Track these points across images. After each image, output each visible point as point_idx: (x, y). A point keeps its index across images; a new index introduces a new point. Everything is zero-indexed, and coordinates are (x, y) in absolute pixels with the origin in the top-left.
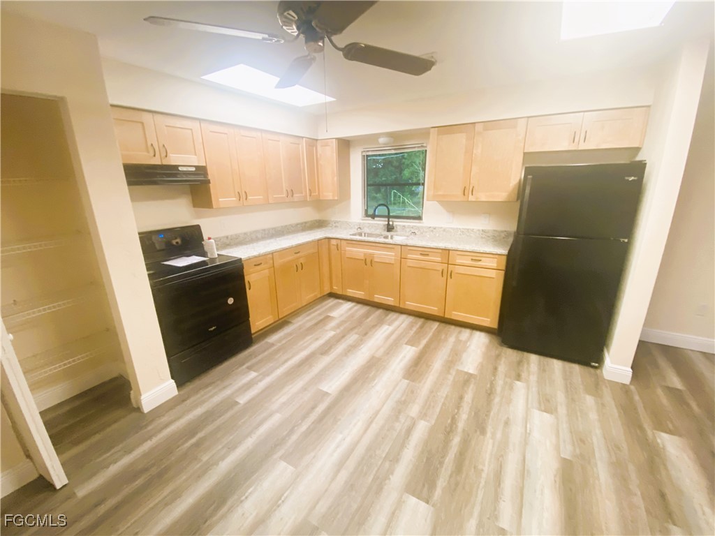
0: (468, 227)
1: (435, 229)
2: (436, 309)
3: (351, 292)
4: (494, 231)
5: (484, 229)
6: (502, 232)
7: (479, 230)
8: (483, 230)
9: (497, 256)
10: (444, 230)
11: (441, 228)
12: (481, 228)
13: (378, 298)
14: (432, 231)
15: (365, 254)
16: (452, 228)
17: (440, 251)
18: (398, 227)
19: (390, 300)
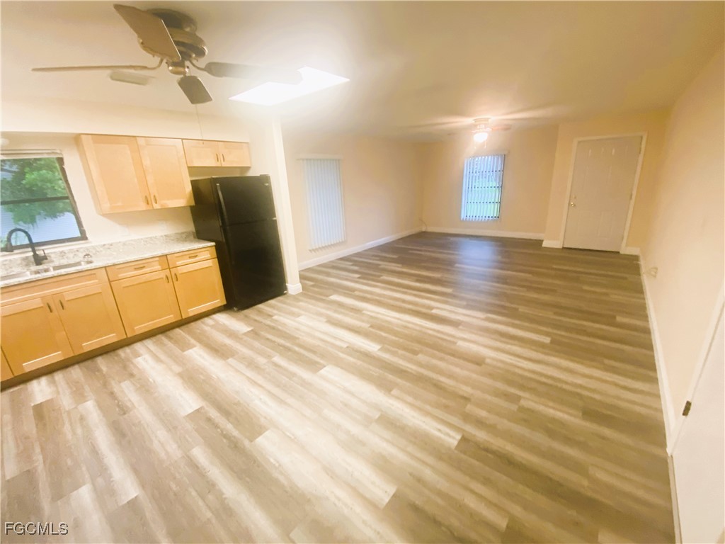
0: (150, 236)
1: (111, 245)
2: (172, 316)
3: (29, 366)
4: (176, 234)
5: (166, 234)
6: (183, 233)
7: (162, 236)
8: (165, 236)
9: (208, 249)
10: (124, 244)
11: (120, 242)
12: (163, 234)
13: (89, 345)
14: (109, 248)
15: (42, 298)
16: (132, 240)
17: (157, 259)
18: (52, 256)
19: (111, 338)
